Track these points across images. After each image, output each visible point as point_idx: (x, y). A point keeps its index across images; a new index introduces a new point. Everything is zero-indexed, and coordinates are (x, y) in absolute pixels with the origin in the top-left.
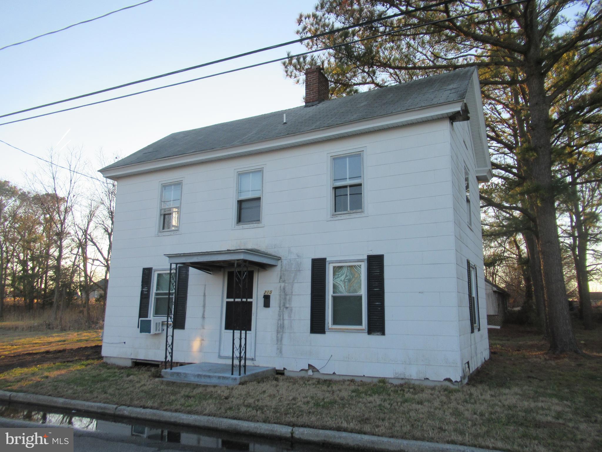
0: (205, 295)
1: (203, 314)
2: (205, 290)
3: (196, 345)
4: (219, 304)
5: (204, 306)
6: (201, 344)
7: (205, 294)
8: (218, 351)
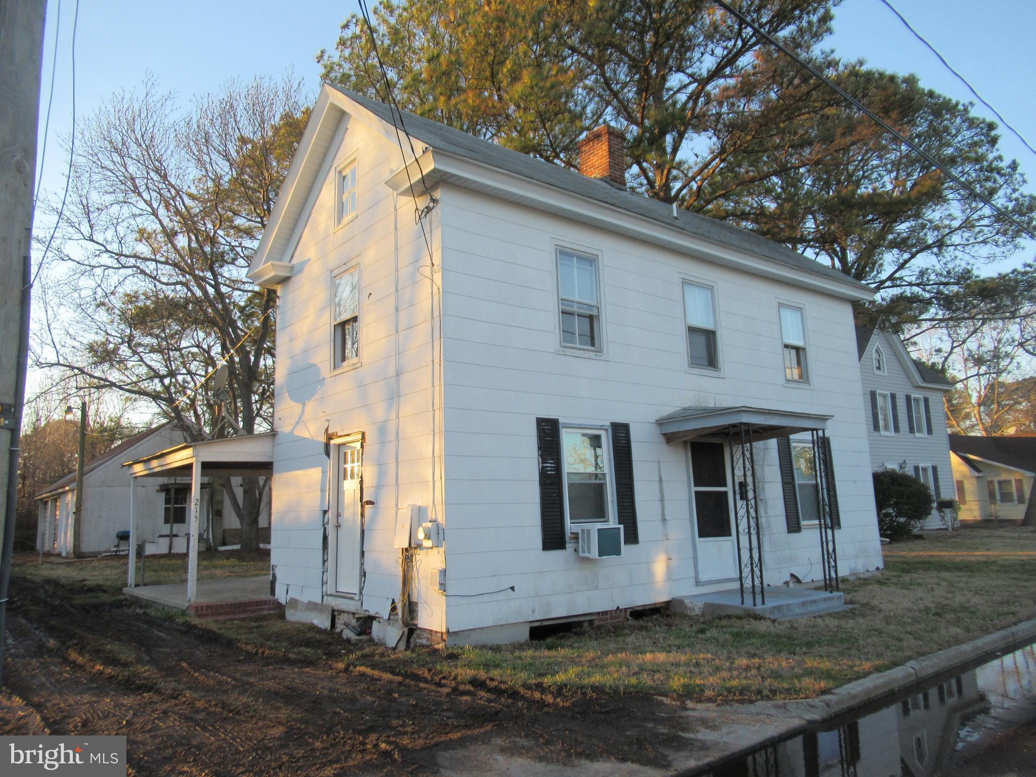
0: (660, 481)
1: (663, 514)
2: (660, 471)
3: (660, 568)
4: (686, 497)
5: (662, 500)
6: (668, 567)
7: (660, 478)
8: (693, 575)
